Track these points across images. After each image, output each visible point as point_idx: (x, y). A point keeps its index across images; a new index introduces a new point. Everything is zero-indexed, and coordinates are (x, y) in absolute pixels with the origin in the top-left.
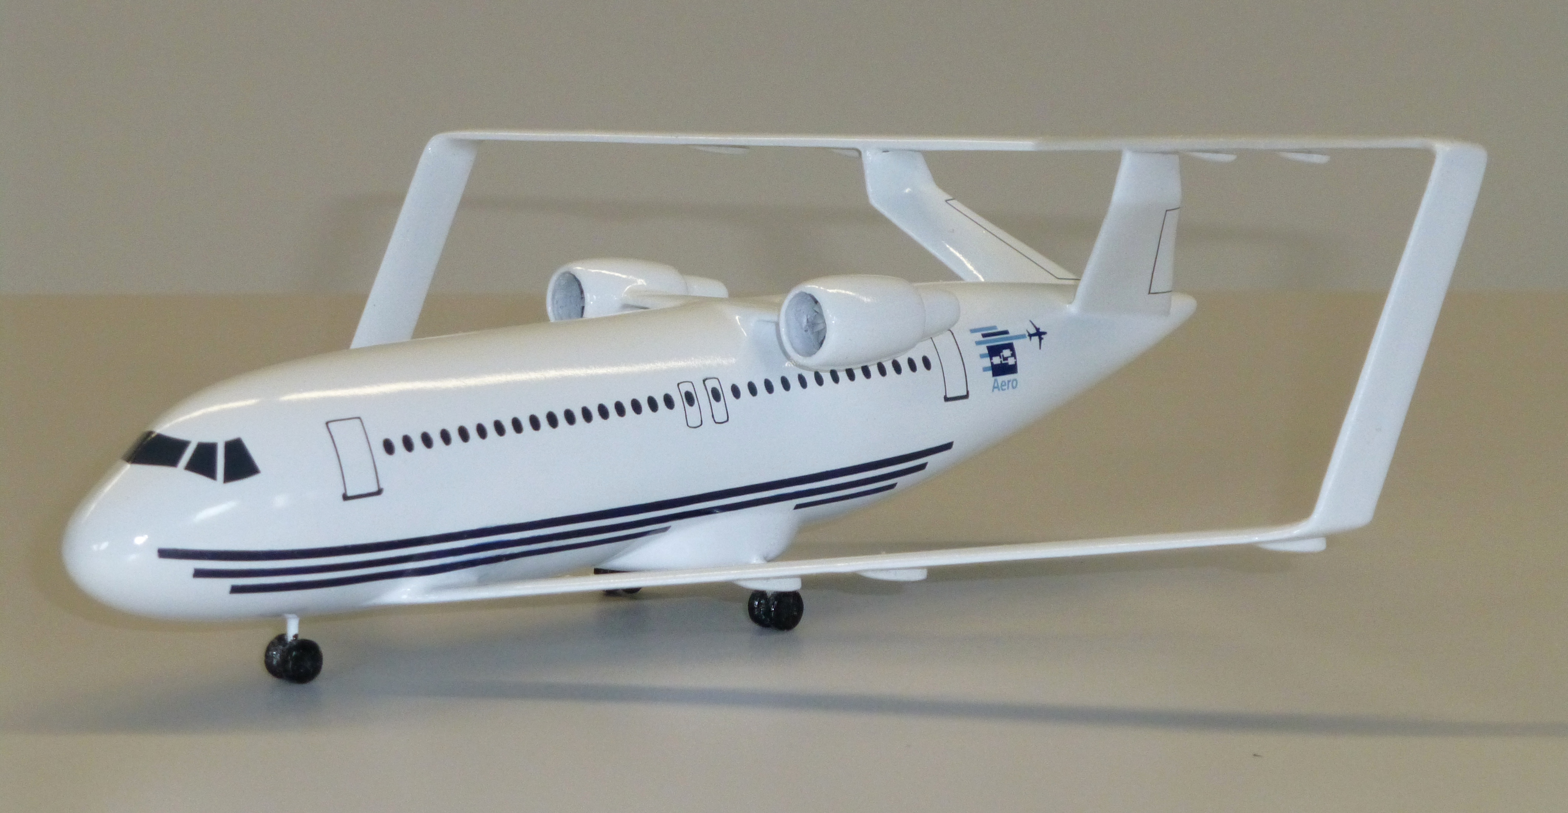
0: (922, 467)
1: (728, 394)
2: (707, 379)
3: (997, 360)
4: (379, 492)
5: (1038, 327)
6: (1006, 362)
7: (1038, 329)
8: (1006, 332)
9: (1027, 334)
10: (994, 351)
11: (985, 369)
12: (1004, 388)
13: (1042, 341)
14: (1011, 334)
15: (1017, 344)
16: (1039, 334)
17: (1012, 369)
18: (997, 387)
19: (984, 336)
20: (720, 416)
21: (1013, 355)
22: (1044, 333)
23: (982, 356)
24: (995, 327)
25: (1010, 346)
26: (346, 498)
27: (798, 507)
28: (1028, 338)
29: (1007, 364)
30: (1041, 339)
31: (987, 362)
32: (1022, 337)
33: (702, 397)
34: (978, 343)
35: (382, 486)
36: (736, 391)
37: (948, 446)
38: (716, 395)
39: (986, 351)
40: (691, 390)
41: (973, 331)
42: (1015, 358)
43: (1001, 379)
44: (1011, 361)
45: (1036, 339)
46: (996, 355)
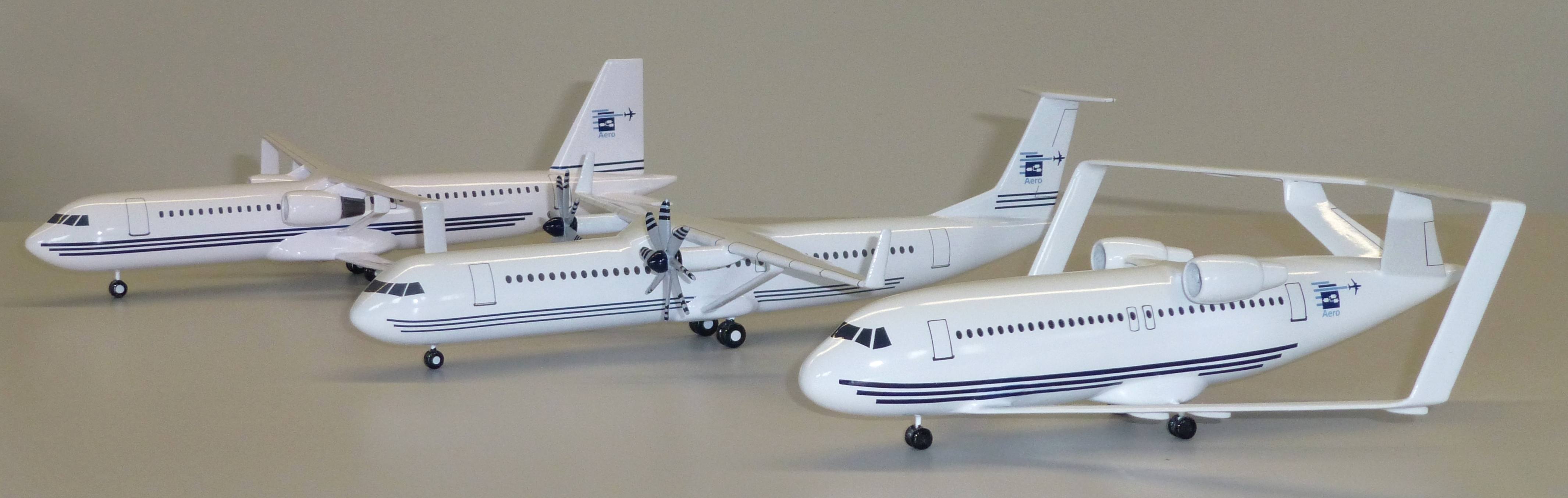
0: (1279, 356)
1: (1156, 314)
2: (1144, 306)
3: (1326, 300)
4: (952, 357)
5: (1355, 282)
6: (1332, 301)
7: (1355, 284)
8: (1334, 285)
9: (1348, 286)
10: (1325, 295)
11: (1318, 305)
12: (1330, 315)
13: (1358, 290)
14: (1338, 286)
15: (1340, 292)
16: (1356, 286)
17: (1337, 305)
18: (1326, 315)
19: (1320, 287)
20: (1151, 326)
21: (1338, 297)
22: (1360, 286)
23: (1317, 298)
24: (1328, 282)
25: (1336, 293)
26: (934, 359)
27: (1200, 375)
28: (1348, 288)
29: (1333, 302)
30: (1356, 289)
31: (1320, 301)
32: (1345, 287)
33: (1140, 315)
34: (1316, 291)
35: (954, 354)
36: (1161, 313)
37: (1295, 346)
38: (1149, 314)
39: (1320, 295)
40: (1135, 312)
41: (1313, 284)
42: (1339, 299)
43: (1328, 310)
44: (1336, 301)
45: (1354, 289)
46: (1325, 297)
